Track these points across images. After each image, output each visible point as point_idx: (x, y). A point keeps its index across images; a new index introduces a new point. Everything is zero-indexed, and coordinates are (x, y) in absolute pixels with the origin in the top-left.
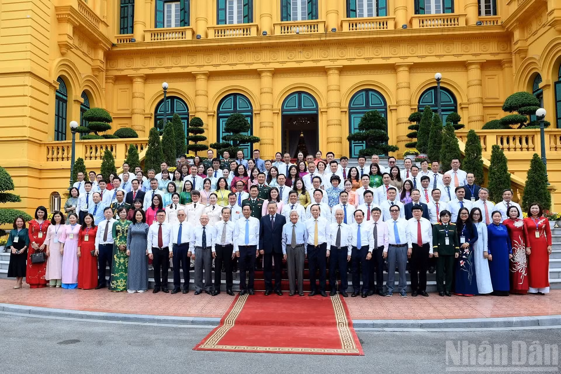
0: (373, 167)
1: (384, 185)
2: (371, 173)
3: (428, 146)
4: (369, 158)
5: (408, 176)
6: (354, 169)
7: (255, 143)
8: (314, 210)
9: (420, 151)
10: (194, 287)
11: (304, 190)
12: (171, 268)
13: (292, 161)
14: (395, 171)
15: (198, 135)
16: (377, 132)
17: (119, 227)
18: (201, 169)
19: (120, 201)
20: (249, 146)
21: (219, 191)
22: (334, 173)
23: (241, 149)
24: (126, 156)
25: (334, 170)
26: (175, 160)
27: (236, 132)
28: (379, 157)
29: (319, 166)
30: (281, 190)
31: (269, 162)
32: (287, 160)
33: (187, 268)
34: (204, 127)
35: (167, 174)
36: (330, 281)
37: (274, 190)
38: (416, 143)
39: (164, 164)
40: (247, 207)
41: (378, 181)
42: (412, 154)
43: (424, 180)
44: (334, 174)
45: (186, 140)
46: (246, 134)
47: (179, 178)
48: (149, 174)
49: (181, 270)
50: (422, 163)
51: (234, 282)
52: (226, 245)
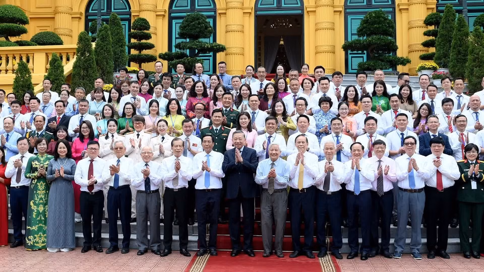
0: (378, 85)
1: (392, 109)
2: (374, 93)
3: (449, 58)
4: (371, 74)
5: (423, 98)
6: (351, 89)
7: (219, 53)
8: (299, 142)
9: (438, 64)
10: (137, 244)
11: (285, 115)
12: (106, 219)
13: (268, 78)
14: (405, 91)
15: (144, 41)
16: (382, 39)
17: (35, 164)
18: (145, 86)
19: (39, 129)
20: (211, 56)
21: (169, 115)
22: (325, 93)
23: (200, 60)
24: (47, 69)
25: (325, 89)
26: (112, 74)
27: (194, 37)
28: (384, 72)
29: (304, 85)
30: (253, 116)
31: (237, 79)
32: (262, 76)
33: (127, 219)
34: (151, 30)
35: (101, 94)
36: (318, 238)
37: (244, 116)
38: (433, 54)
39: (99, 80)
40: (208, 138)
41: (384, 105)
42: (429, 69)
43: (446, 103)
44: (325, 95)
45: (127, 48)
46: (207, 41)
47: (116, 99)
48: (77, 94)
49: (119, 223)
50: (443, 82)
51: (190, 238)
52: (179, 189)
